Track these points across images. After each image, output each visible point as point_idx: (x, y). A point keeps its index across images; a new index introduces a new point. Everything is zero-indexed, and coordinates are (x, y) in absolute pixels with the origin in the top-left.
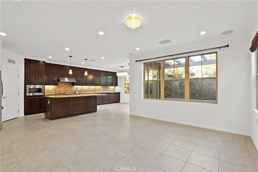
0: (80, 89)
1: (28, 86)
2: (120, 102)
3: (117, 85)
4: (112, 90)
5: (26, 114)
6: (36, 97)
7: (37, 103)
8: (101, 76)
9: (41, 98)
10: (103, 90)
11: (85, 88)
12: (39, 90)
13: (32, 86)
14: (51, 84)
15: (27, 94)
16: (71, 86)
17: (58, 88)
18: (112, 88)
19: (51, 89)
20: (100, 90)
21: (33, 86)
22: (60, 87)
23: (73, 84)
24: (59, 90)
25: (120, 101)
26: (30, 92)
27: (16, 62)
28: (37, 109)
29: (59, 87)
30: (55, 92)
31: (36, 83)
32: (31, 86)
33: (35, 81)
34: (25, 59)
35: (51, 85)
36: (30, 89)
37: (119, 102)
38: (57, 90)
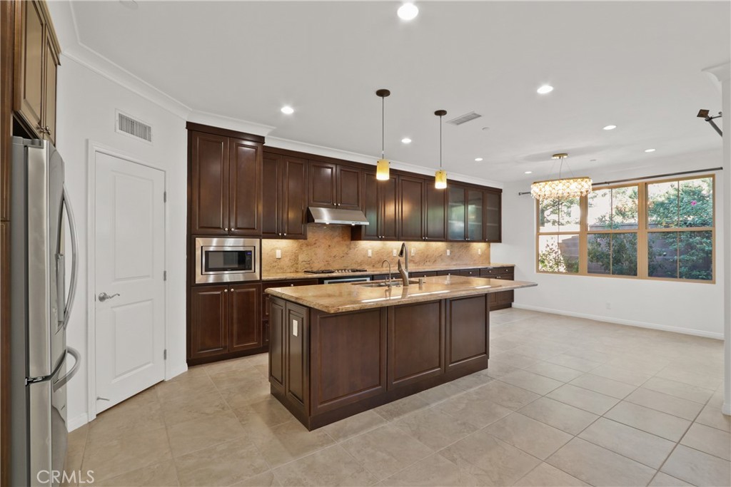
0: (377, 253)
1: (199, 242)
2: (514, 304)
3: (499, 240)
4: (481, 256)
5: (192, 362)
6: (229, 290)
7: (235, 316)
8: (450, 204)
9: (248, 293)
10: (452, 258)
11: (392, 252)
12: (242, 260)
13: (214, 244)
14: (283, 235)
15: (199, 279)
16: (348, 242)
17: (304, 248)
18: (479, 247)
19: (278, 254)
20: (441, 257)
21: (218, 242)
22: (311, 245)
23: (356, 233)
24: (306, 259)
25: (513, 301)
26: (207, 270)
27: (154, 133)
28: (235, 339)
29: (307, 245)
30: (292, 266)
31: (230, 230)
32: (211, 242)
33: (227, 223)
34: (191, 126)
35: (283, 237)
36: (207, 253)
37: (510, 306)
38: (301, 258)
